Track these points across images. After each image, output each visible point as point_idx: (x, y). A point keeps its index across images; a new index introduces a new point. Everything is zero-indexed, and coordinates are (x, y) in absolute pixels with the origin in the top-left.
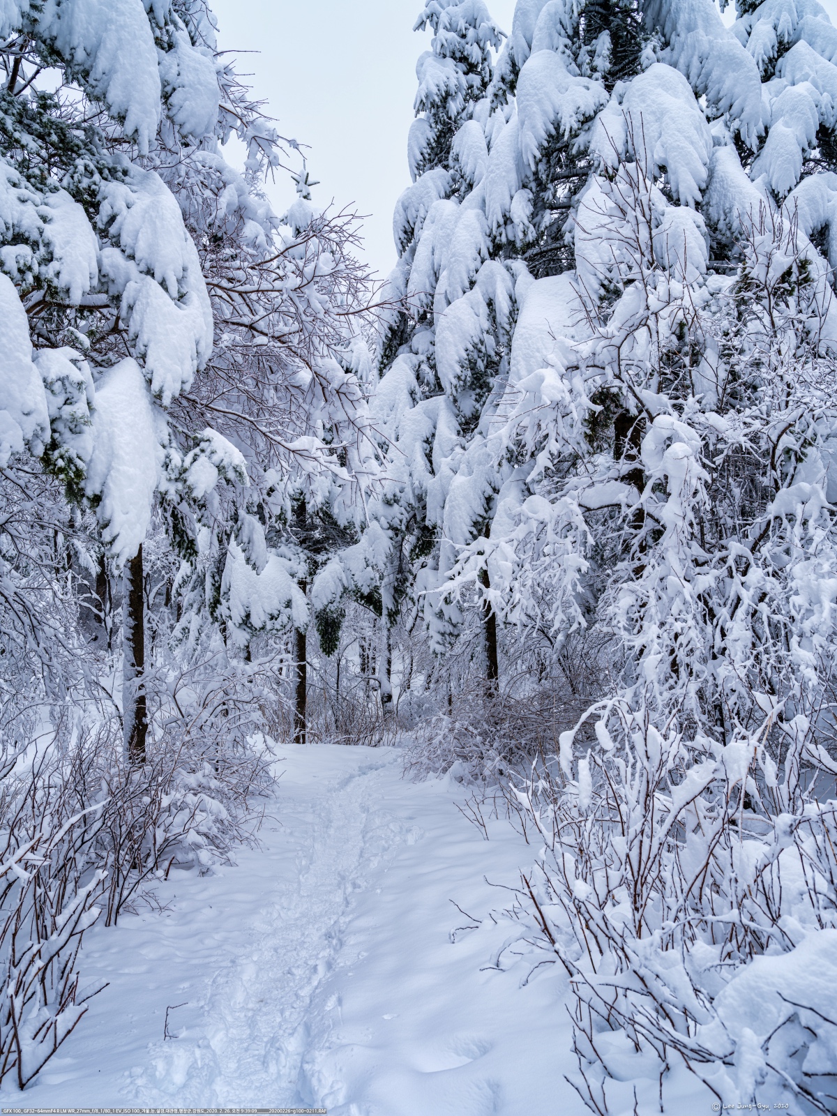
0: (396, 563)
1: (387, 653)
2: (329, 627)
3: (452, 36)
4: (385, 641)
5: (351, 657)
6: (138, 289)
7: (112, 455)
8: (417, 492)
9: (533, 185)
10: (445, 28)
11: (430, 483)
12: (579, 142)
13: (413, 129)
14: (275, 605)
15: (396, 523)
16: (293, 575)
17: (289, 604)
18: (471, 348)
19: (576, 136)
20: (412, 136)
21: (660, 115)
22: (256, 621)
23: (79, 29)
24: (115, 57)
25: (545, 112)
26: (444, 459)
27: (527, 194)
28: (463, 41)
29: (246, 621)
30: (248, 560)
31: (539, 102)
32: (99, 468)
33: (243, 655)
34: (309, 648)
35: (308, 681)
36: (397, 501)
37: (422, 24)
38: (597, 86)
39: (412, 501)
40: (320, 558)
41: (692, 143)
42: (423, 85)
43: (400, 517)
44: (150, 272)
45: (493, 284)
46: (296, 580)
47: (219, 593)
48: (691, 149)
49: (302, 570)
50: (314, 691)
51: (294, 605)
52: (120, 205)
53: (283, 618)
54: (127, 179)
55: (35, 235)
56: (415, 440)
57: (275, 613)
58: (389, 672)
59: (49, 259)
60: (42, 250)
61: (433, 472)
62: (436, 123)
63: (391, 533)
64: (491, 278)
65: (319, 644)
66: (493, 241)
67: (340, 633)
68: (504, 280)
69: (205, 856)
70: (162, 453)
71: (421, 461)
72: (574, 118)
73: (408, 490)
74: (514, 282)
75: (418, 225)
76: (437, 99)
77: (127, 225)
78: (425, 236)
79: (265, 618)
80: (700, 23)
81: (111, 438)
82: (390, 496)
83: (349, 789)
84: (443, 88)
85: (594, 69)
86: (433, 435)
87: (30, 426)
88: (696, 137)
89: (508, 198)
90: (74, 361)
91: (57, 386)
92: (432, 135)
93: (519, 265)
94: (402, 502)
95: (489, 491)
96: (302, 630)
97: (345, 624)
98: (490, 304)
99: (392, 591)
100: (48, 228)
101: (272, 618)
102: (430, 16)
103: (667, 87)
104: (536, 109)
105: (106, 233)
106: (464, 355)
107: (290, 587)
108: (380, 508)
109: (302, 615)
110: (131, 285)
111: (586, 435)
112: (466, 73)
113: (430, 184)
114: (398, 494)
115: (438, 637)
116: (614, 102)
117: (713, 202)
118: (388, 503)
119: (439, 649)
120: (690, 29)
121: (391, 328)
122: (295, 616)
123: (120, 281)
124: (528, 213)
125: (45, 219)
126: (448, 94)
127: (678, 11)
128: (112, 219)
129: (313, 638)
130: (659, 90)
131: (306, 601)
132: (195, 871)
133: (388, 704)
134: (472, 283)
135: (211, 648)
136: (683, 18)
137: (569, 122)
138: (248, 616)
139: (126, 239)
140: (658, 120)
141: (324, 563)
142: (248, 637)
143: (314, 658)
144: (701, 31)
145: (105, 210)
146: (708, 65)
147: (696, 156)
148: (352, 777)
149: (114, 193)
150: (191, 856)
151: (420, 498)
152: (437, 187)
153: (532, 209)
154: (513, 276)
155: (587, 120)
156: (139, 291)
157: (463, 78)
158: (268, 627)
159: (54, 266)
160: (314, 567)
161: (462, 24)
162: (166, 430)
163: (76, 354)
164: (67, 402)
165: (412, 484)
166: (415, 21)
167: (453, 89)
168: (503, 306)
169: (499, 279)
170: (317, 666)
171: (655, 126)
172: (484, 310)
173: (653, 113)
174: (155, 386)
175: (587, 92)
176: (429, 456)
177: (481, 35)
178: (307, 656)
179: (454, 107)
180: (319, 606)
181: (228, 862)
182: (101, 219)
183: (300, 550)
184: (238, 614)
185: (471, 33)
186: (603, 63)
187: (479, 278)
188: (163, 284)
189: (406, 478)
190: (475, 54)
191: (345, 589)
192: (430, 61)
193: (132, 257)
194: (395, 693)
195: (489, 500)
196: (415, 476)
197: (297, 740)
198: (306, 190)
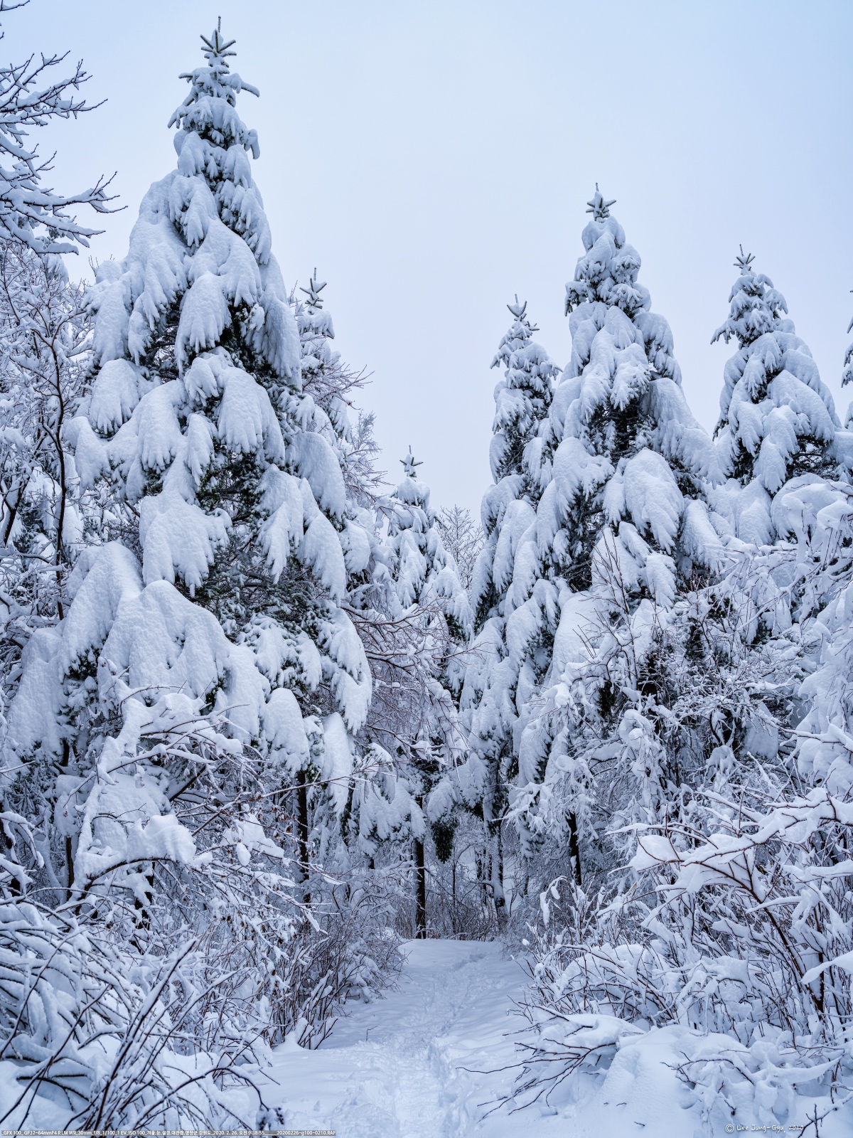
0: (494, 784)
1: (499, 859)
2: (444, 836)
3: (520, 372)
4: (497, 847)
5: (467, 863)
6: (340, 676)
7: (333, 765)
8: (506, 729)
9: (569, 524)
10: (514, 366)
11: (515, 722)
12: (597, 499)
13: (493, 444)
14: (397, 819)
15: (490, 753)
16: (411, 793)
17: (408, 818)
18: (531, 640)
19: (594, 496)
20: (493, 449)
21: (644, 490)
22: (382, 834)
23: (308, 551)
24: (325, 562)
25: (572, 483)
26: (524, 705)
27: (565, 532)
28: (528, 375)
29: (374, 834)
30: (383, 793)
31: (567, 476)
32: (327, 771)
33: (367, 863)
34: (426, 856)
35: (427, 888)
36: (490, 737)
37: (497, 363)
38: (606, 461)
39: (502, 737)
40: (433, 777)
41: (665, 509)
42: (499, 414)
43: (494, 749)
44: (344, 668)
45: (544, 596)
46: (413, 797)
47: (350, 810)
48: (665, 513)
49: (418, 788)
50: (432, 897)
51: (413, 818)
52: (328, 634)
53: (404, 831)
54: (329, 615)
55: (295, 661)
56: (503, 688)
57: (398, 826)
58: (501, 877)
59: (302, 671)
60: (298, 667)
61: (517, 714)
62: (510, 437)
63: (486, 762)
64: (542, 591)
65: (435, 851)
66: (544, 563)
67: (454, 841)
68: (551, 593)
69: (366, 990)
70: (352, 758)
71: (507, 704)
72: (592, 486)
73: (499, 727)
74: (558, 593)
75: (499, 518)
76: (510, 423)
77: (333, 643)
78: (505, 526)
79: (389, 830)
80: (675, 414)
81: (332, 756)
82: (485, 733)
83: (461, 970)
84: (514, 415)
85: (605, 448)
86: (517, 683)
87: (304, 757)
88: (668, 504)
89: (551, 536)
90: (316, 723)
91: (311, 737)
92: (507, 447)
93: (562, 582)
94: (495, 737)
95: (549, 740)
96: (420, 840)
97: (457, 832)
98: (543, 608)
99: (491, 807)
100: (300, 656)
101: (395, 830)
102: (503, 356)
103: (649, 469)
104: (566, 480)
105: (323, 648)
106: (526, 645)
107: (409, 803)
108: (478, 743)
109: (419, 827)
110: (336, 675)
111: (599, 711)
112: (531, 397)
113: (507, 487)
114: (491, 731)
115: (527, 845)
116: (618, 474)
117: (686, 542)
118: (484, 738)
119: (529, 854)
120: (670, 418)
121: (482, 597)
122: (414, 828)
123: (330, 672)
124: (565, 546)
125: (298, 652)
126: (518, 417)
127: (661, 405)
128: (325, 641)
129: (430, 847)
130: (644, 473)
131: (423, 815)
132: (361, 1001)
133: (501, 908)
134: (530, 594)
135: (336, 857)
136: (664, 410)
137: (589, 489)
138: (375, 829)
139: (332, 652)
140: (643, 493)
141: (437, 782)
142: (376, 847)
143: (432, 866)
144: (676, 420)
145: (321, 636)
146: (682, 443)
147: (668, 517)
148: (464, 963)
149: (325, 626)
150: (358, 991)
151: (508, 733)
152: (512, 488)
153: (568, 542)
154: (558, 590)
155: (601, 486)
156: (340, 678)
157: (529, 402)
158: (392, 838)
159: (304, 675)
160: (429, 785)
161: (527, 363)
162: (353, 746)
163: (317, 719)
164: (315, 743)
165: (502, 723)
166: (492, 361)
167: (522, 413)
168: (551, 610)
169: (547, 592)
170: (434, 872)
171: (642, 497)
172: (538, 613)
173: (640, 489)
174: (349, 727)
175: (597, 467)
176: (514, 700)
177: (541, 371)
178: (425, 863)
179: (523, 426)
180: (434, 819)
181: (381, 997)
182: (320, 640)
183: (416, 770)
184: (365, 828)
185: (534, 369)
186: (610, 444)
187: (534, 590)
188: (351, 674)
189: (497, 718)
190: (538, 384)
191: (455, 803)
192: (503, 391)
193: (335, 660)
194: (508, 898)
195: (549, 746)
196: (504, 716)
197: (419, 936)
198: (412, 469)
